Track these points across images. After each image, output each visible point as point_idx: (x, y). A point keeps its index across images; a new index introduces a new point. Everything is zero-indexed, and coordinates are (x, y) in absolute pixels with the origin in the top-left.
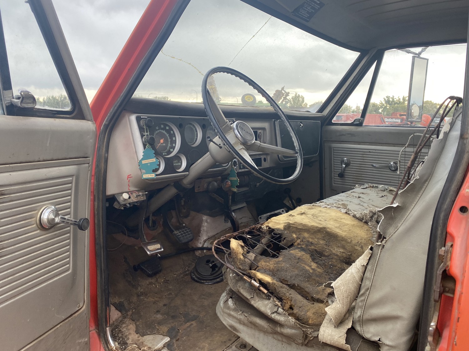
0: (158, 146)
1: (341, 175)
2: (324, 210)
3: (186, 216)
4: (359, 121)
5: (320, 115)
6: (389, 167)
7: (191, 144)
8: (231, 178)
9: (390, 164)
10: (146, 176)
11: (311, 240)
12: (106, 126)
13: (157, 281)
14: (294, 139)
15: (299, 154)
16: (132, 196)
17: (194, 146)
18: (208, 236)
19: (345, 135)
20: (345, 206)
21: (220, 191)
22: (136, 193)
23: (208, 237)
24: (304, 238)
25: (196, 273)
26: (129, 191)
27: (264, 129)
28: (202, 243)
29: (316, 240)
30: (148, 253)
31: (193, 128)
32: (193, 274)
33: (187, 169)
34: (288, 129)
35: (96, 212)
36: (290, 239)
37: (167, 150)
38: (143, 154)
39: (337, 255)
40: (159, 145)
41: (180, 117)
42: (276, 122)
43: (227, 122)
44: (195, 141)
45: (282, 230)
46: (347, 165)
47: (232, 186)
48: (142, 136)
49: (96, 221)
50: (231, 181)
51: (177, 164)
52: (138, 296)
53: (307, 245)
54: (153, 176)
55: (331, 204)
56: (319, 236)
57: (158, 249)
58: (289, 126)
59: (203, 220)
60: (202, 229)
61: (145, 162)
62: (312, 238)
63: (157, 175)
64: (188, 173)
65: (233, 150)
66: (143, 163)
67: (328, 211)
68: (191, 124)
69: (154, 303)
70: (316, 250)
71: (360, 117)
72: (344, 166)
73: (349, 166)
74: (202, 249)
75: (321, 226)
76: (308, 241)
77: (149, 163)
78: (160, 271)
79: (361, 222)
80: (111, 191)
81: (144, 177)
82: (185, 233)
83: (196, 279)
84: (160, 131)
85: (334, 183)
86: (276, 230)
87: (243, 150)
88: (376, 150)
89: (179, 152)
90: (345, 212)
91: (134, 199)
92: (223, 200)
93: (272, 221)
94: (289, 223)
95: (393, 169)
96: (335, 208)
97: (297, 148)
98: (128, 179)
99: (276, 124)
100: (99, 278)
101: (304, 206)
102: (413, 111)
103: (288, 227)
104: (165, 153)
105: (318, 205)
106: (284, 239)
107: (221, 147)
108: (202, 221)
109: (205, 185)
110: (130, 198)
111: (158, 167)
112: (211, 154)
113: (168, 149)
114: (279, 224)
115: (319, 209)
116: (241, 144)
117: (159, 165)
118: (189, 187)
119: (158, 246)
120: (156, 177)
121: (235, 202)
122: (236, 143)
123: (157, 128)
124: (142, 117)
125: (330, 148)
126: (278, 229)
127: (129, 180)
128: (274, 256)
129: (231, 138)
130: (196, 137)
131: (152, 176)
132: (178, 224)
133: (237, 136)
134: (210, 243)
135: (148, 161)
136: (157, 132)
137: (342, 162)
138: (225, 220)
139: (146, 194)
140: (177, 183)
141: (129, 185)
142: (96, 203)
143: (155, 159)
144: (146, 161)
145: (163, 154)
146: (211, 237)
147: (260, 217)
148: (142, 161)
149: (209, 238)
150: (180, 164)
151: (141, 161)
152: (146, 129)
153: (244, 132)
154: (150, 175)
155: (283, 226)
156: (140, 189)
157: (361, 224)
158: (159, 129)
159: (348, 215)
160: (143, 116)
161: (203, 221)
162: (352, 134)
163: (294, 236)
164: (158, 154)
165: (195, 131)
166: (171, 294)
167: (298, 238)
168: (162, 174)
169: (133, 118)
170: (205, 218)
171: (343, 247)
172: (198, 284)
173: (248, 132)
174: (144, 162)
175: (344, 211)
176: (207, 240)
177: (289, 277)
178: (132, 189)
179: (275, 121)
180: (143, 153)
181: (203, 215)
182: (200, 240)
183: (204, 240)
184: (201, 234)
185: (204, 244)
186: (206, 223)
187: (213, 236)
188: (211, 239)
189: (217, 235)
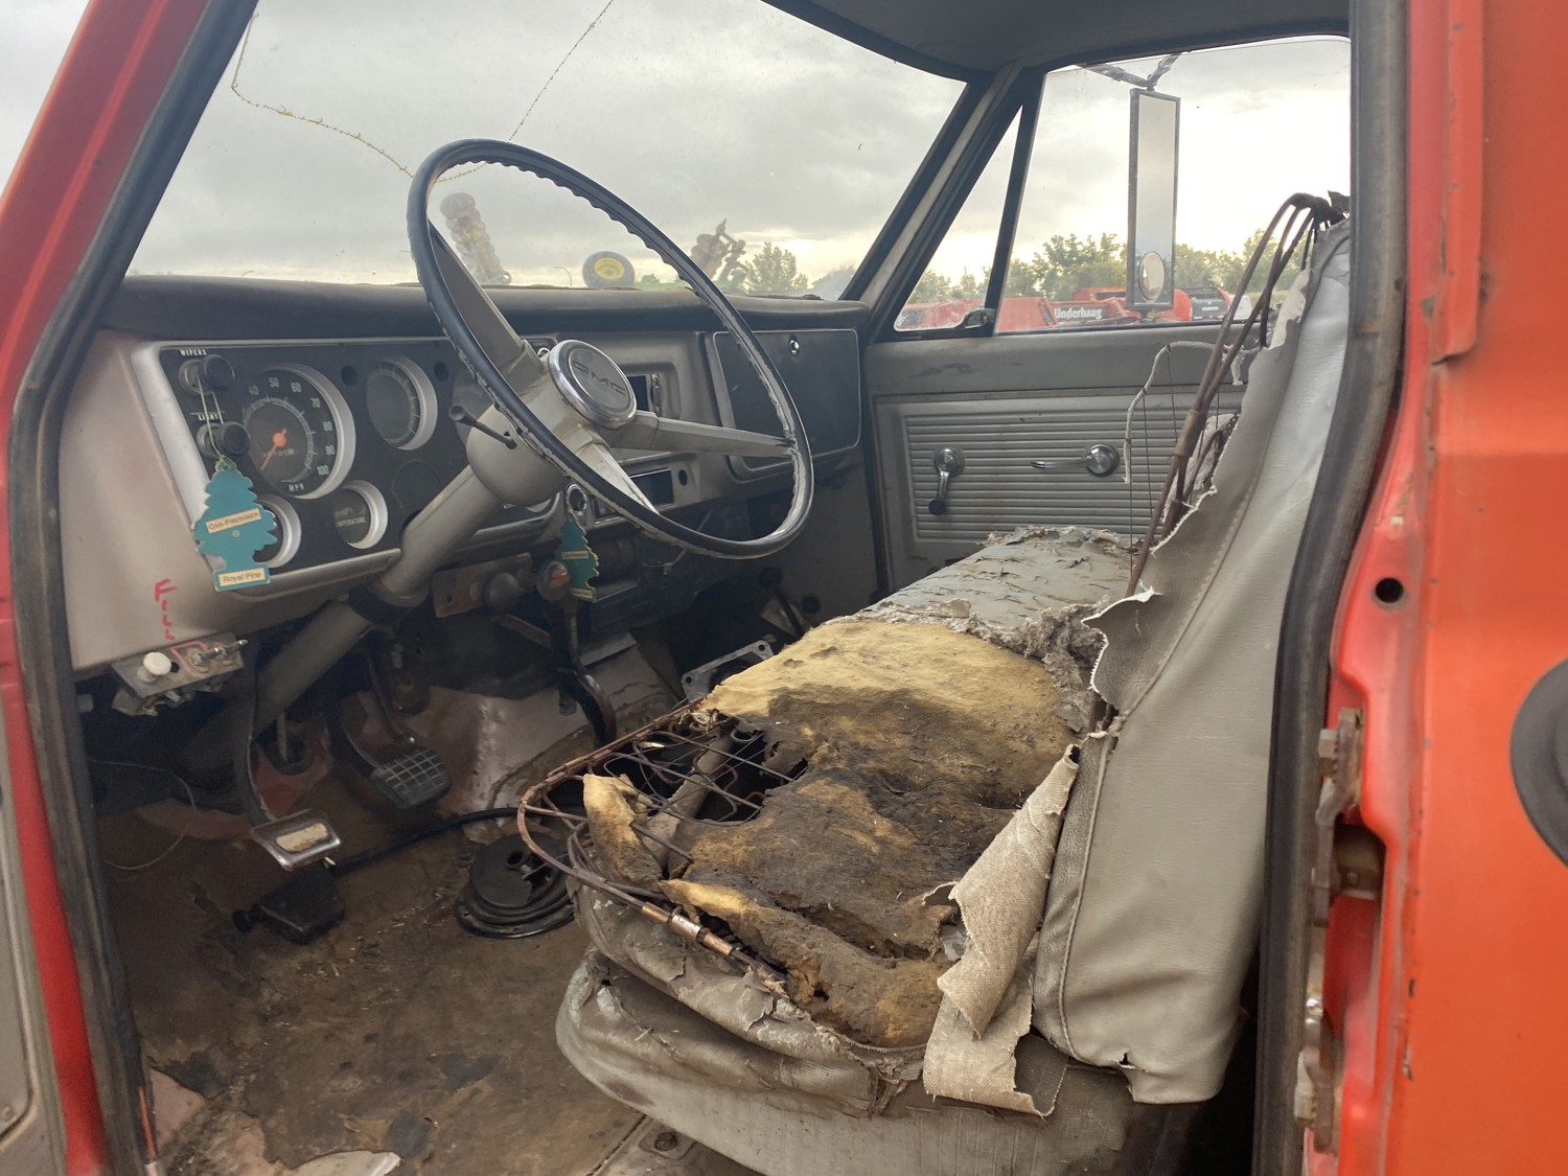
0: (266, 461)
1: (939, 507)
2: (895, 630)
3: (417, 709)
4: (982, 319)
5: (852, 306)
6: (1088, 466)
7: (398, 441)
8: (569, 553)
9: (1091, 454)
10: (229, 580)
11: (862, 739)
12: (36, 399)
13: (332, 952)
14: (776, 395)
15: (796, 445)
16: (187, 661)
17: (408, 447)
18: (508, 768)
19: (939, 371)
20: (961, 609)
21: (531, 604)
22: (201, 649)
23: (507, 772)
24: (841, 735)
25: (475, 906)
26: (169, 642)
27: (667, 368)
28: (486, 794)
29: (881, 736)
30: (283, 861)
31: (399, 379)
32: (463, 911)
33: (394, 535)
34: (752, 359)
35: (39, 741)
36: (793, 747)
37: (305, 470)
38: (207, 496)
39: (954, 780)
40: (270, 454)
41: (342, 344)
42: (707, 341)
43: (524, 347)
44: (411, 430)
45: (764, 719)
46: (956, 469)
47: (573, 581)
48: (194, 426)
49: (45, 776)
50: (569, 564)
51: (351, 522)
52: (265, 1019)
53: (852, 761)
54: (258, 575)
55: (916, 608)
56: (890, 720)
57: (320, 842)
58: (752, 347)
59: (480, 712)
60: (480, 747)
61: (221, 524)
62: (866, 732)
63: (273, 571)
64: (398, 550)
65: (554, 452)
66: (211, 531)
67: (911, 633)
68: (390, 366)
69: (327, 1038)
70: (882, 772)
71: (983, 304)
72: (947, 474)
73: (961, 473)
74: (490, 815)
75: (892, 688)
76: (855, 745)
77: (236, 528)
78: (342, 917)
79: (1018, 658)
80: (91, 648)
81: (223, 584)
82: (417, 770)
83: (477, 924)
84: (268, 400)
85: (919, 536)
86: (742, 719)
87: (595, 446)
88: (1040, 412)
89: (355, 473)
90: (964, 629)
91: (194, 671)
92: (547, 634)
93: (726, 691)
94: (785, 689)
95: (1100, 469)
96: (931, 619)
97: (789, 425)
98: (157, 599)
99: (708, 348)
100: (87, 987)
101: (831, 624)
102: (1145, 275)
103: (784, 704)
104: (298, 483)
105: (877, 615)
106: (775, 746)
107: (511, 445)
108: (476, 719)
109: (474, 591)
110: (175, 668)
111: (274, 540)
112: (476, 472)
113: (308, 466)
114: (753, 697)
115: (882, 628)
116: (585, 426)
117: (279, 532)
118: (411, 601)
119: (319, 830)
120: (274, 577)
121: (590, 637)
122: (566, 425)
123: (254, 391)
124: (183, 353)
125: (896, 419)
126: (750, 717)
127: (164, 603)
128: (745, 814)
129: (543, 406)
130: (413, 415)
131: (252, 576)
132: (389, 740)
133: (568, 397)
134: (514, 793)
135: (234, 521)
136: (254, 407)
137: (939, 461)
138: (561, 705)
139: (242, 649)
140: (362, 592)
141: (169, 620)
142: (35, 707)
143: (257, 511)
144: (222, 520)
145: (291, 488)
146: (519, 770)
147: (685, 676)
148: (208, 524)
149: (510, 776)
150: (362, 520)
151: (201, 524)
152: (209, 399)
153: (591, 381)
154: (244, 572)
155: (766, 704)
156: (215, 631)
157: (1020, 663)
158: (261, 396)
159: (974, 640)
160: (189, 348)
161: (483, 719)
162: (962, 366)
163: (808, 732)
164: (266, 490)
165: (408, 392)
166: (388, 993)
167: (820, 738)
168: (293, 564)
169: (147, 358)
170: (487, 705)
171: (971, 749)
172: (487, 943)
173: (605, 380)
174: (215, 526)
175: (960, 626)
176: (506, 780)
177: (802, 883)
178: (181, 633)
179: (702, 338)
180: (207, 490)
181: (481, 696)
182: (478, 785)
183: (493, 785)
184: (479, 764)
185: (495, 798)
186: (493, 723)
187: (524, 765)
188: (519, 776)
189: (540, 760)
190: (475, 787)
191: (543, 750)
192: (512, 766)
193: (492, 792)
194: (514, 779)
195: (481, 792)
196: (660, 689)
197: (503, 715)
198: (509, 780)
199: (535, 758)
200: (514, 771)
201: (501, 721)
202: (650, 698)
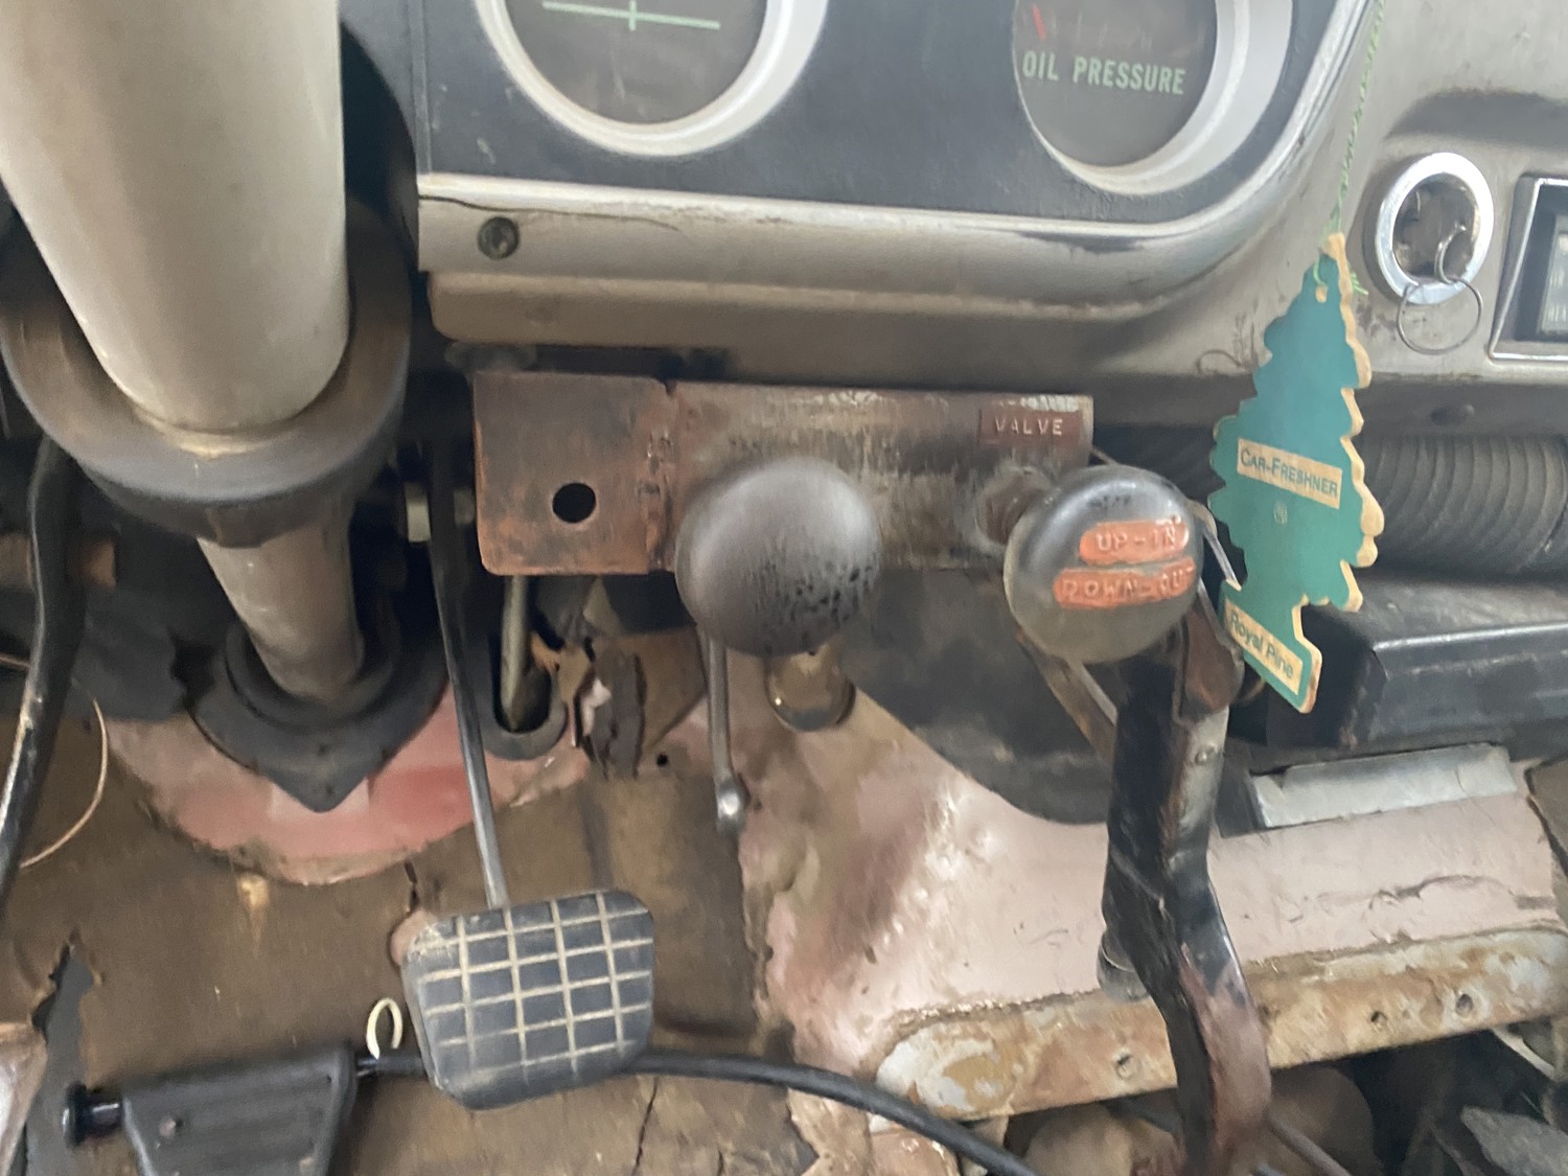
18: (950, 992)
23: (944, 1001)
28: (873, 1029)
59: (934, 810)
60: (903, 899)
108: (923, 814)
134: (946, 1060)
146: (979, 1013)
149: (946, 1016)
161: (935, 825)
170: (961, 799)
181: (950, 768)
182: (864, 991)
183: (901, 1013)
184: (886, 939)
185: (888, 1052)
186: (959, 853)
187: (996, 1007)
188: (970, 1029)
189: (1049, 1012)
190: (860, 985)
192: (963, 991)
193: (890, 1029)
194: (957, 1029)
195: (867, 1012)
196: (1549, 914)
197: (990, 843)
198: (942, 1027)
199: (1036, 1001)
200: (965, 1008)
201: (981, 860)
202: (1499, 938)
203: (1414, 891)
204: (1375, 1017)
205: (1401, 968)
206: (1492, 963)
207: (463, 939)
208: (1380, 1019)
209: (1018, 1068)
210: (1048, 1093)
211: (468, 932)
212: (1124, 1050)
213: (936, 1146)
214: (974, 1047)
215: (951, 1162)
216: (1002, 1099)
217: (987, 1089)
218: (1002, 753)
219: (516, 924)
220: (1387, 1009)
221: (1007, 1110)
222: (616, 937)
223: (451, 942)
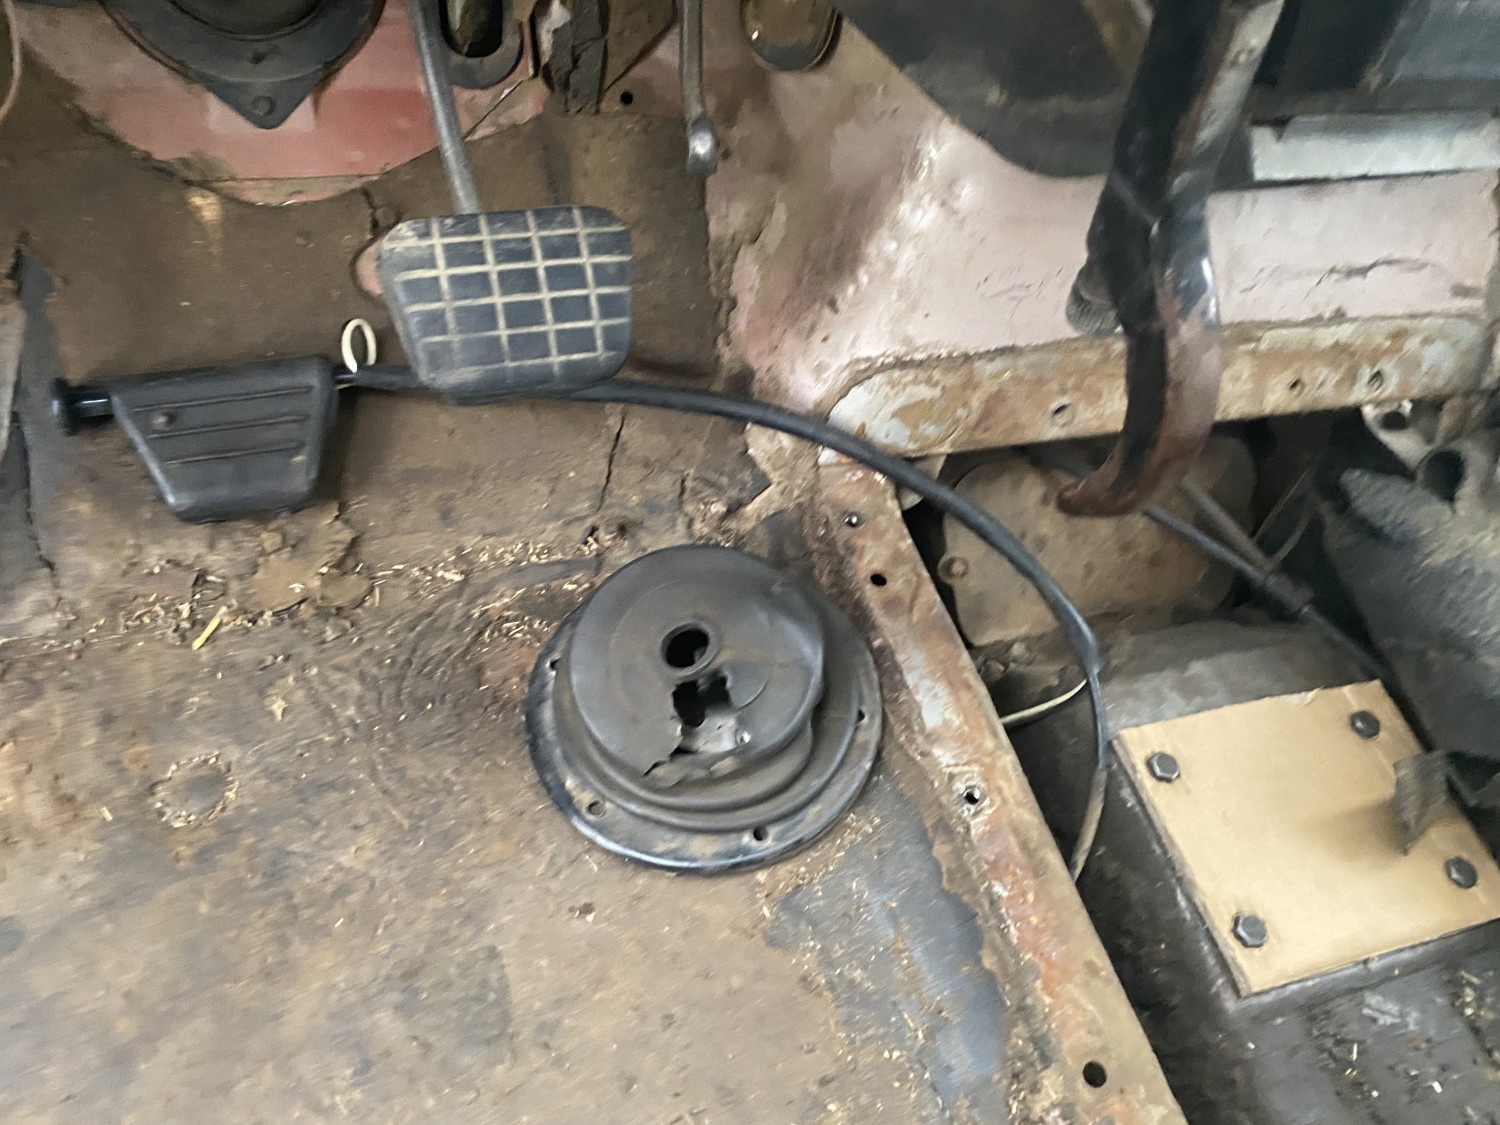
18: (907, 341)
23: (901, 350)
28: (829, 374)
60: (872, 250)
108: (902, 164)
134: (896, 404)
138: (1075, 294)
146: (931, 361)
149: (901, 364)
161: (913, 176)
170: (941, 147)
176: (889, 366)
181: (939, 112)
182: (825, 339)
183: (858, 361)
184: (851, 290)
185: (844, 394)
186: (935, 204)
187: (950, 356)
188: (923, 375)
189: (998, 364)
190: (819, 335)
191: (1021, 343)
192: (920, 342)
193: (845, 375)
194: (909, 376)
195: (823, 358)
196: (1477, 303)
197: (968, 194)
198: (896, 374)
199: (988, 352)
200: (919, 356)
201: (955, 213)
202: (1427, 321)
203: (1363, 271)
204: (1294, 385)
205: (1329, 342)
206: (1412, 344)
207: (438, 242)
208: (1298, 388)
209: (961, 413)
210: (984, 436)
211: (443, 235)
212: (1065, 400)
213: (878, 477)
214: (924, 392)
215: (891, 491)
216: (942, 441)
217: (930, 430)
218: (994, 96)
219: (493, 232)
220: (1306, 378)
221: (946, 448)
222: (595, 250)
223: (425, 243)
